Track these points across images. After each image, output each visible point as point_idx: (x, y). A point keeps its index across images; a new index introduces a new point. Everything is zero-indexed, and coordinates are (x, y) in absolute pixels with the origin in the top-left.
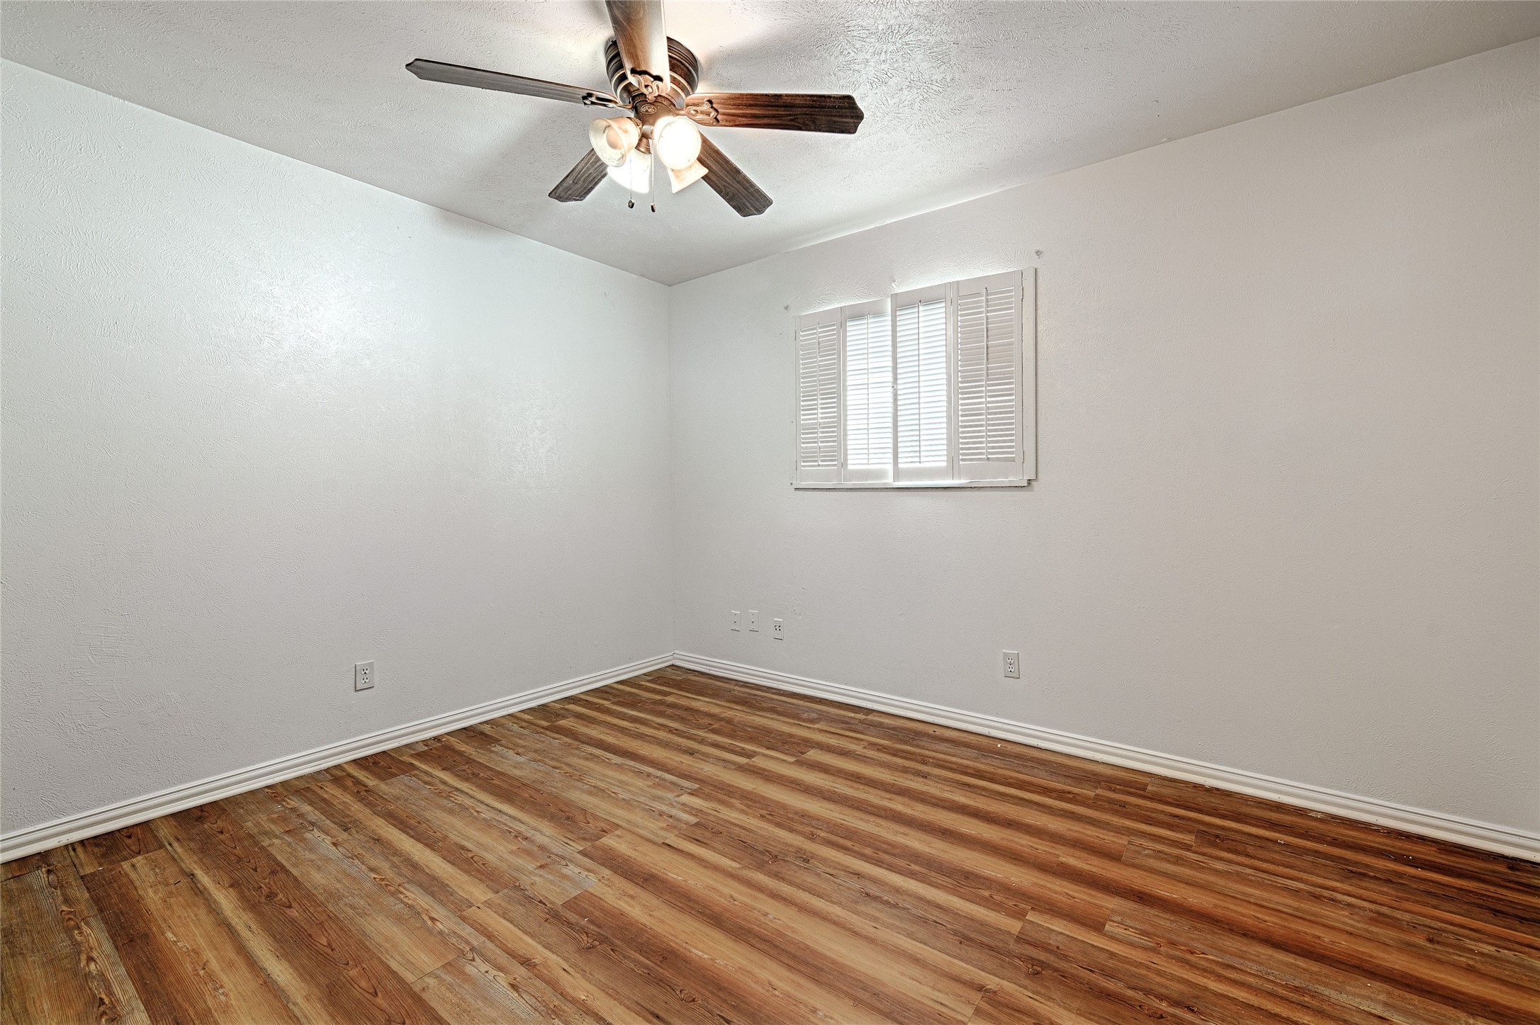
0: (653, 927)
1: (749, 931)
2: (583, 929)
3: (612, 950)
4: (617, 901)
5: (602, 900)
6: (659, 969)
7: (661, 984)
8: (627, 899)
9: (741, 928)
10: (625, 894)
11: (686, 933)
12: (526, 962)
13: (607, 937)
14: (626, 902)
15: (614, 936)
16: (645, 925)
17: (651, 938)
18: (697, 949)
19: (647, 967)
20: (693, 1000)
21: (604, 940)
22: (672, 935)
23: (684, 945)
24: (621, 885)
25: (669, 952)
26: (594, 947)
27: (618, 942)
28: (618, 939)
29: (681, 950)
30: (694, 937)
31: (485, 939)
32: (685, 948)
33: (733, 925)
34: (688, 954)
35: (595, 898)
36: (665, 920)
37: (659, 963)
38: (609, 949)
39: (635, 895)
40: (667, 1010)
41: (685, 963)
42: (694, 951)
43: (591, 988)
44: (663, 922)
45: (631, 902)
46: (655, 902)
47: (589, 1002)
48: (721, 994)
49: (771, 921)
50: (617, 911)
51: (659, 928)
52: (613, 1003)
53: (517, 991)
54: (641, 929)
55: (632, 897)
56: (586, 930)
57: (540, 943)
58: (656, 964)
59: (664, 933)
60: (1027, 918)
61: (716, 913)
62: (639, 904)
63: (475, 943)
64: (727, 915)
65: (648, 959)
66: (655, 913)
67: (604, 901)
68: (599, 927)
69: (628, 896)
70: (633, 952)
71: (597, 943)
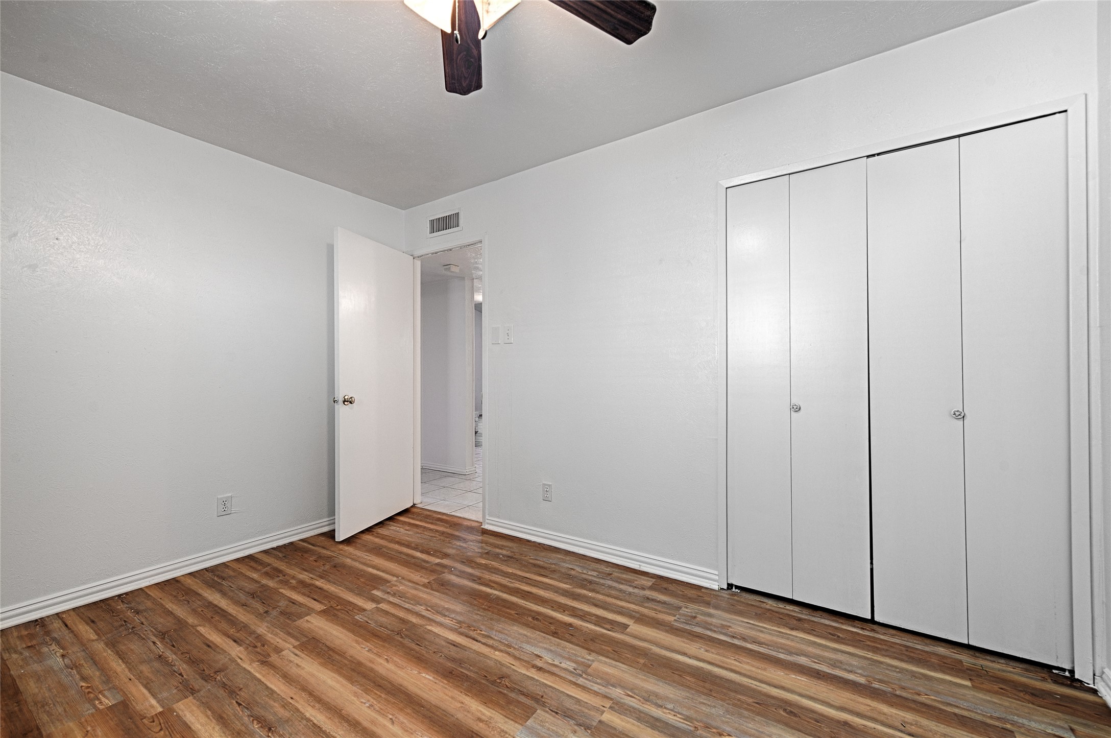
0: (460, 693)
1: (389, 693)
2: (512, 691)
3: (486, 677)
4: (492, 716)
5: (505, 716)
6: (454, 667)
7: (453, 659)
8: (483, 718)
9: (394, 695)
10: (486, 723)
11: (435, 690)
12: (540, 669)
13: (492, 685)
14: (484, 714)
15: (487, 686)
16: (466, 695)
17: (461, 686)
18: (429, 679)
19: (462, 667)
20: (434, 652)
21: (493, 683)
22: (446, 688)
23: (437, 681)
24: (492, 733)
25: (448, 677)
26: (499, 678)
27: (483, 682)
28: (485, 684)
29: (440, 678)
30: (429, 687)
31: (577, 682)
32: (437, 679)
33: (400, 697)
34: (435, 676)
35: (512, 718)
36: (451, 699)
37: (454, 670)
38: (489, 677)
39: (478, 722)
40: (449, 648)
41: (438, 670)
42: (431, 678)
43: (493, 657)
44: (452, 698)
45: (479, 715)
46: (460, 716)
47: (493, 651)
48: (418, 655)
49: (369, 701)
50: (490, 706)
51: (456, 693)
52: (480, 650)
53: (535, 654)
54: (469, 692)
55: (480, 720)
56: (508, 689)
57: (537, 681)
58: (457, 670)
59: (451, 689)
60: (160, 709)
61: (410, 706)
62: (473, 714)
63: (581, 679)
64: (401, 705)
65: (462, 672)
66: (459, 705)
67: (503, 715)
68: (500, 692)
69: (484, 721)
70: (472, 675)
71: (498, 681)
